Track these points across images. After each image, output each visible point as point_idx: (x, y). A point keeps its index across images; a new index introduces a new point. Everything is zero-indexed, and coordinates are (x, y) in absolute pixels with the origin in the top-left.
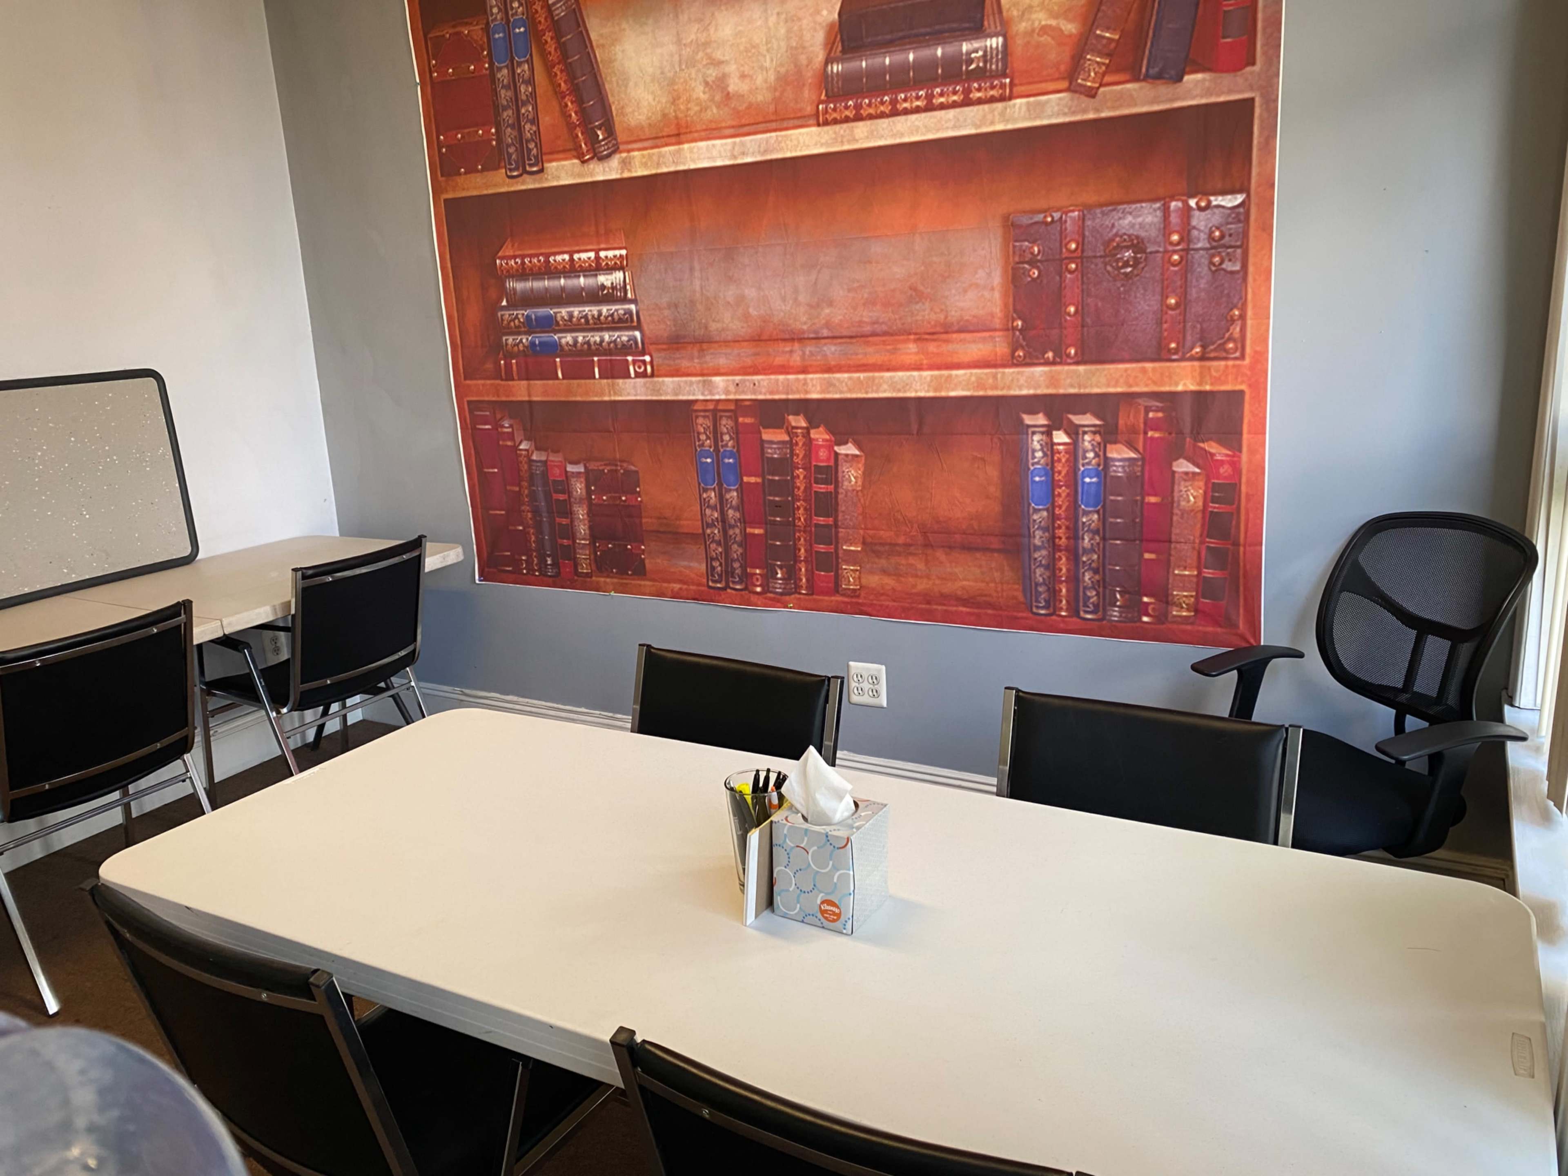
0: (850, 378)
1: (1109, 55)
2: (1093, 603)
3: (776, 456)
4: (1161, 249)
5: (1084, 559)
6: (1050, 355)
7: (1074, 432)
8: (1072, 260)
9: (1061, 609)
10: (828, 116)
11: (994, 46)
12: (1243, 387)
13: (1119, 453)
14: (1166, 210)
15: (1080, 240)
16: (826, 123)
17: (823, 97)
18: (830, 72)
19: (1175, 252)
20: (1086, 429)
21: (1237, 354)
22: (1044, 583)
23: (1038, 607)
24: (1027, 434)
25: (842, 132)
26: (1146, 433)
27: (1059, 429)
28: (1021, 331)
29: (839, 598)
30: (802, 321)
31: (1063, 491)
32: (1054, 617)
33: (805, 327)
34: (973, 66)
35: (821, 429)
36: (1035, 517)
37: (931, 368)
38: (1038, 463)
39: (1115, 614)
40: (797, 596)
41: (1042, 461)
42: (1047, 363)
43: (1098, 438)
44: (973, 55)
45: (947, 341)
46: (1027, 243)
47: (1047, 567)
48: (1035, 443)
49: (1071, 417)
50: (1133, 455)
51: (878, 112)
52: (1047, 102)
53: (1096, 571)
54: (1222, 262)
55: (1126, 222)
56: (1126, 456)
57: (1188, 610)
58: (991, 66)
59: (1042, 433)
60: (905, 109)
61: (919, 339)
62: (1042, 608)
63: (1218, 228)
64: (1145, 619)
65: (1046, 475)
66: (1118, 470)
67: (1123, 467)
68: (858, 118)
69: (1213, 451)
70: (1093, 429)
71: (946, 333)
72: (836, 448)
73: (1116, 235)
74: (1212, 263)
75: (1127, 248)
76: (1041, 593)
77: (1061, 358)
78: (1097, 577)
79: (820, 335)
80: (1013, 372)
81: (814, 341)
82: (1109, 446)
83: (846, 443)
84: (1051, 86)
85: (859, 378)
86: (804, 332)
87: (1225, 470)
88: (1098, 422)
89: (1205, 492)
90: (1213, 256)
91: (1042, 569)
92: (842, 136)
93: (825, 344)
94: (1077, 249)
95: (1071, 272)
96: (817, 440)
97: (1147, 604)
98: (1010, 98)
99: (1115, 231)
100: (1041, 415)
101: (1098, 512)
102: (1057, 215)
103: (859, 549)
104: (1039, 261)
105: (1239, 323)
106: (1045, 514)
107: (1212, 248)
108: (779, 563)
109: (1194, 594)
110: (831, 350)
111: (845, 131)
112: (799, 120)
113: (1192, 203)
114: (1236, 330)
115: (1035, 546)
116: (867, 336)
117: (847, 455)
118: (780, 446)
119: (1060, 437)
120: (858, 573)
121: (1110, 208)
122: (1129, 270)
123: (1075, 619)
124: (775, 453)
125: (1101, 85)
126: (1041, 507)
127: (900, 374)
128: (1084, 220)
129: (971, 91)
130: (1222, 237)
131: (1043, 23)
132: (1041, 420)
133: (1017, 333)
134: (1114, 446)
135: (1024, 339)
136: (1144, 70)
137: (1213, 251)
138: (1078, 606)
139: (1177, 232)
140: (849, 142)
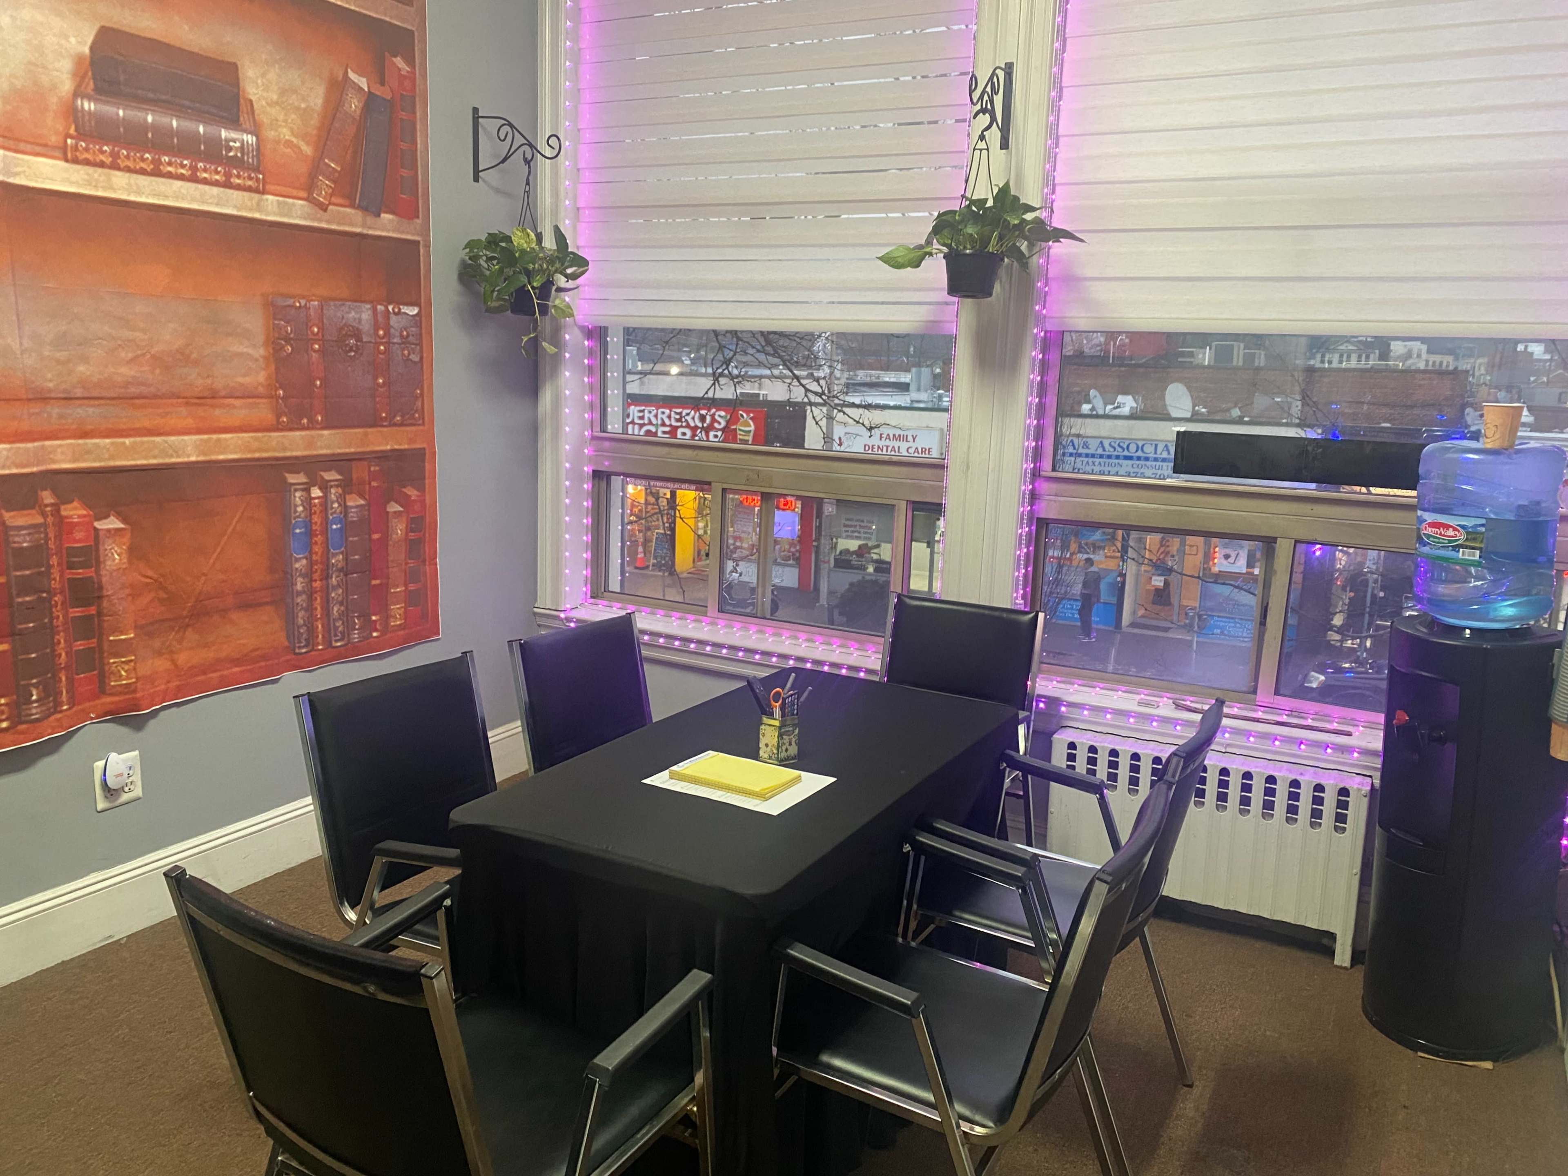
0: (112, 443)
1: (334, 182)
2: (340, 632)
3: (25, 545)
4: (373, 341)
5: (333, 595)
6: (305, 421)
7: (325, 487)
8: (316, 341)
9: (318, 644)
10: (78, 154)
11: (250, 142)
12: (425, 445)
13: (354, 501)
14: (375, 310)
15: (320, 325)
16: (75, 161)
17: (72, 131)
18: (80, 107)
19: (382, 344)
20: (332, 483)
21: (421, 422)
22: (305, 625)
23: (300, 648)
24: (290, 491)
25: (96, 176)
26: (370, 484)
27: (314, 486)
28: (282, 398)
29: (109, 699)
30: (50, 380)
31: (319, 539)
32: (313, 653)
33: (51, 385)
34: (231, 154)
35: (75, 504)
36: (297, 565)
37: (199, 431)
38: (299, 517)
39: (355, 636)
40: (58, 716)
41: (303, 515)
42: (303, 428)
43: (340, 490)
44: (231, 144)
45: (213, 406)
46: (283, 323)
47: (306, 610)
48: (297, 499)
49: (322, 473)
50: (362, 502)
51: (138, 167)
52: (293, 205)
53: (341, 604)
54: (409, 354)
55: (351, 315)
56: (358, 503)
57: (400, 619)
58: (248, 158)
59: (303, 490)
60: (170, 172)
61: (187, 404)
62: (303, 647)
63: (405, 329)
64: (375, 634)
65: (306, 527)
66: (353, 516)
67: (356, 512)
68: (114, 166)
69: (409, 493)
70: (336, 483)
71: (213, 398)
72: (97, 525)
73: (345, 325)
74: (403, 355)
75: (351, 336)
76: (302, 634)
77: (312, 423)
78: (342, 608)
79: (72, 396)
80: (278, 436)
81: (63, 402)
82: (347, 497)
83: (107, 516)
84: (295, 193)
85: (124, 443)
86: (50, 391)
87: (417, 507)
88: (339, 477)
89: (407, 526)
90: (403, 350)
91: (303, 612)
92: (97, 180)
93: (80, 406)
94: (318, 331)
95: (315, 351)
96: (71, 517)
97: (375, 621)
98: (264, 192)
99: (344, 321)
100: (302, 474)
101: (342, 553)
102: (303, 302)
103: (132, 635)
104: (291, 339)
105: (420, 399)
106: (304, 561)
107: (403, 343)
108: (34, 681)
109: (403, 605)
110: (88, 413)
111: (100, 175)
112: (42, 149)
113: (390, 308)
114: (419, 403)
115: (297, 592)
116: (132, 398)
117: (109, 530)
118: (31, 531)
119: (316, 492)
120: (132, 664)
121: (340, 303)
122: (353, 354)
123: (330, 649)
124: (25, 541)
125: (330, 204)
126: (301, 556)
127: (173, 438)
128: (322, 310)
129: (231, 176)
130: (408, 336)
131: (287, 137)
132: (301, 478)
133: (280, 401)
134: (351, 496)
135: (286, 406)
136: (357, 201)
137: (403, 346)
138: (330, 637)
139: (383, 329)
140: (104, 188)
